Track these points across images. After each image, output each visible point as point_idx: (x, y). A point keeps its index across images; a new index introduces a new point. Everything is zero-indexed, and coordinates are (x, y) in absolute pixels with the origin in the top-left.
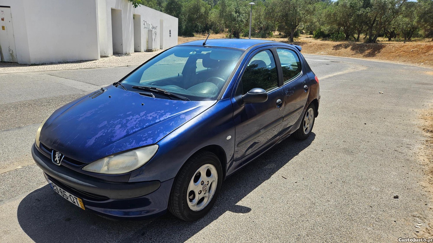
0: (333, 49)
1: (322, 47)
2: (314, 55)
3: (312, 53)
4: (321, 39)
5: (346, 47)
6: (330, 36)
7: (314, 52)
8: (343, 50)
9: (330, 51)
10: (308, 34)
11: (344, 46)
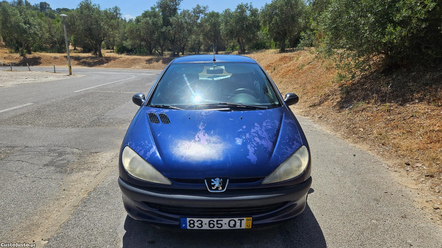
0: (146, 63)
1: (135, 61)
2: (130, 69)
3: (127, 67)
4: (125, 54)
5: (157, 61)
6: (133, 51)
7: (128, 67)
8: (155, 64)
9: (144, 65)
10: (105, 48)
11: (155, 60)
